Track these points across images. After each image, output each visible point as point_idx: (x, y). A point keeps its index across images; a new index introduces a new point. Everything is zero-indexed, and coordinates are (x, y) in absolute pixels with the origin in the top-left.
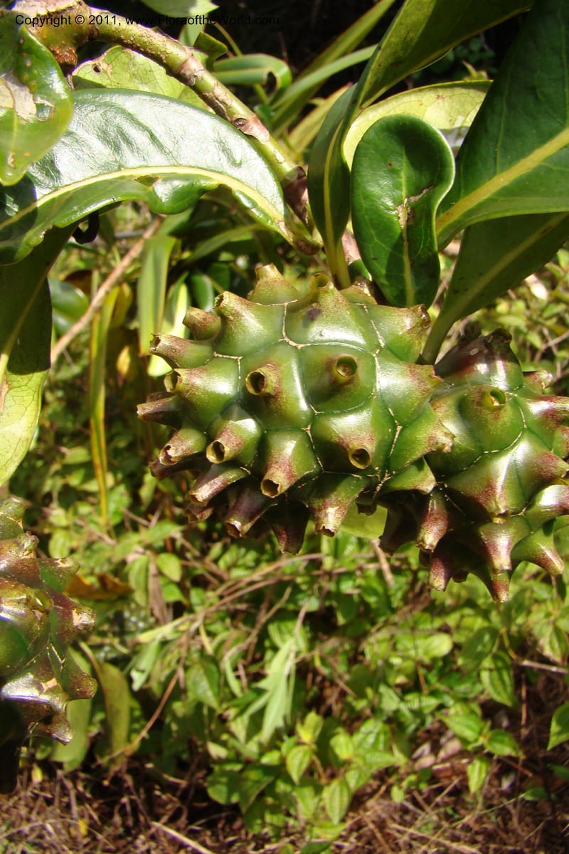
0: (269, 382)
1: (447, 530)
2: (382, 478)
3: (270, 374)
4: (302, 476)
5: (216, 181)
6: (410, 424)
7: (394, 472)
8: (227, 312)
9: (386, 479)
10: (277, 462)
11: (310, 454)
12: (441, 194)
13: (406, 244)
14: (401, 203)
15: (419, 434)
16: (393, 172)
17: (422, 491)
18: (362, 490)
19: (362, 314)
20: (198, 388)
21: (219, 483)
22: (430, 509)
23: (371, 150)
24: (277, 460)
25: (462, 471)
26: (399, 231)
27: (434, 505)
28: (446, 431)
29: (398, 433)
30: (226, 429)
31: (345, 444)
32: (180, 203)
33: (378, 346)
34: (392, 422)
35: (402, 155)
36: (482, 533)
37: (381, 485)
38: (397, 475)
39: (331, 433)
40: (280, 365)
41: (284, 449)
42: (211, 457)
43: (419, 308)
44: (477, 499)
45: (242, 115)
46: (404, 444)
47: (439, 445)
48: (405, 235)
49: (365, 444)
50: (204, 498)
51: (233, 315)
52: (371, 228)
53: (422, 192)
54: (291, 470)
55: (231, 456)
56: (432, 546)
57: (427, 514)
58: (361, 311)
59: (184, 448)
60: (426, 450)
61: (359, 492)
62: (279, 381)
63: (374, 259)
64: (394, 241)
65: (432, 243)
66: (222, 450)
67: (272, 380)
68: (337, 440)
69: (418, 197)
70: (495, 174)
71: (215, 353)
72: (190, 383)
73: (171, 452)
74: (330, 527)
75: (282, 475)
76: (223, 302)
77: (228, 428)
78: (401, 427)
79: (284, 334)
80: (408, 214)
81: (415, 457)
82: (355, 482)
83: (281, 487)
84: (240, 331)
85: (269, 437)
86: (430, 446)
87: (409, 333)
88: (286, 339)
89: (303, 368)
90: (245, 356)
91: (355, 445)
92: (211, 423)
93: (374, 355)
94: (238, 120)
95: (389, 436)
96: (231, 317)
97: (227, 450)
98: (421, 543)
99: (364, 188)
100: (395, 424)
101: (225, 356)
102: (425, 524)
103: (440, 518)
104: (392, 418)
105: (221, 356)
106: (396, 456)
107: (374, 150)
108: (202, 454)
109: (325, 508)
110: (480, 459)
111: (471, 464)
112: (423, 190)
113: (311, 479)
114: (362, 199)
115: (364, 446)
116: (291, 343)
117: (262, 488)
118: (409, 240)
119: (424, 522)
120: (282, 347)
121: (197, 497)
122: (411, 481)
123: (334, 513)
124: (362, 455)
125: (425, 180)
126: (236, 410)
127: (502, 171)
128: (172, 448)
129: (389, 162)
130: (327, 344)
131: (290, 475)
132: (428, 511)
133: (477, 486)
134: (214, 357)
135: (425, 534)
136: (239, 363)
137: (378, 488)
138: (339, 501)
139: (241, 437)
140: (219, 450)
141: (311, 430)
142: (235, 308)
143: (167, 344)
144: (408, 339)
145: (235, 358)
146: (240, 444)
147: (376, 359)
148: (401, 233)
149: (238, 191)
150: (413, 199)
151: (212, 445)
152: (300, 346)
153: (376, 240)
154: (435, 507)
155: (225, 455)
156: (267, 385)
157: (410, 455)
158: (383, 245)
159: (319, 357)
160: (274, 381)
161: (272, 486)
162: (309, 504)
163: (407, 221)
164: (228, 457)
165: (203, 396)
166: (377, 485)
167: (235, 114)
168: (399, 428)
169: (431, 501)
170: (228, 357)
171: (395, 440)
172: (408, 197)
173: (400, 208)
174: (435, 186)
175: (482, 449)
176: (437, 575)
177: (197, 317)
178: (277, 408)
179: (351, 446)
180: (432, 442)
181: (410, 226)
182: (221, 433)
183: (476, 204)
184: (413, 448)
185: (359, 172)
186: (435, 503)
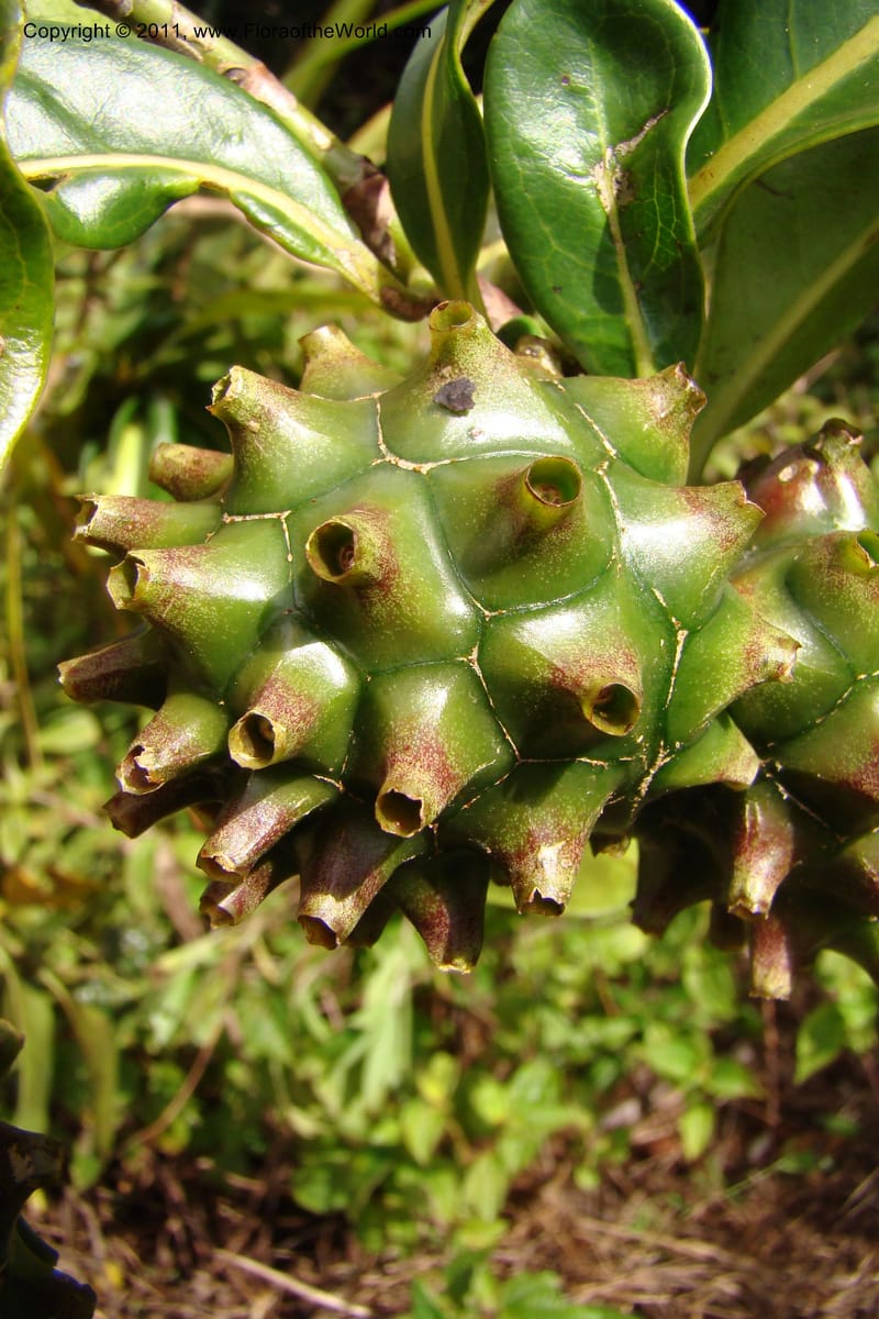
0: (364, 543)
1: (791, 865)
2: (652, 764)
3: (365, 525)
4: (471, 776)
5: (191, 176)
6: (704, 623)
7: (678, 745)
8: (242, 412)
9: (659, 763)
10: (408, 748)
11: (486, 721)
12: (689, 119)
13: (620, 247)
14: (600, 158)
15: (725, 647)
16: (575, 94)
17: (736, 783)
18: (609, 795)
19: (553, 394)
20: (190, 592)
21: (272, 822)
22: (748, 825)
23: (522, 50)
24: (406, 742)
25: (814, 726)
26: (602, 221)
27: (757, 814)
28: (778, 634)
29: (679, 648)
30: (270, 683)
31: (569, 683)
32: (119, 224)
33: (604, 455)
34: (664, 620)
35: (588, 57)
36: (865, 861)
37: (649, 779)
38: (684, 749)
39: (529, 661)
40: (385, 512)
41: (419, 714)
42: (243, 756)
43: (677, 370)
44: (856, 783)
45: (234, 63)
46: (697, 672)
47: (771, 667)
48: (615, 229)
49: (619, 673)
50: (239, 862)
51: (257, 418)
52: (541, 222)
53: (642, 129)
54: (444, 765)
55: (291, 746)
56: (763, 904)
57: (743, 837)
58: (549, 389)
59: (177, 746)
60: (742, 683)
61: (603, 802)
62: (390, 544)
63: (555, 289)
64: (595, 244)
65: (682, 230)
66: (267, 735)
67: (370, 541)
68: (548, 674)
69: (633, 143)
70: (791, 79)
71: (226, 516)
72: (171, 581)
73: (144, 761)
74: (549, 892)
75: (427, 777)
76: (232, 387)
77: (276, 680)
78: (686, 632)
79: (383, 447)
80: (618, 182)
81: (721, 703)
82: (594, 777)
83: (428, 808)
84: (278, 453)
85: (380, 691)
86: (750, 673)
87: (662, 427)
88: (390, 458)
89: (442, 513)
90: (296, 507)
91: (597, 679)
92: (233, 678)
93: (600, 472)
94: (229, 72)
95: (662, 657)
96: (254, 425)
97: (280, 731)
98: (740, 902)
99: (516, 134)
100: (672, 625)
101: (248, 518)
102: (742, 859)
103: (772, 840)
104: (664, 613)
105: (239, 519)
106: (681, 704)
107: (527, 49)
108: (222, 755)
109: (533, 850)
110: (850, 695)
111: (832, 710)
112: (645, 121)
113: (491, 784)
114: (515, 157)
115: (620, 679)
116: (403, 464)
117: (379, 815)
118: (625, 239)
119: (739, 854)
120: (381, 476)
121: (220, 862)
122: (712, 762)
123: (555, 858)
124: (615, 701)
125: (645, 104)
126: (289, 631)
127: (806, 71)
128: (147, 749)
129: (563, 75)
130: (488, 455)
131: (444, 777)
132: (745, 828)
133: (851, 755)
134: (224, 525)
135: (745, 880)
136: (285, 526)
137: (644, 787)
138: (565, 829)
139: (310, 698)
140: (259, 735)
141: (479, 660)
142: (262, 403)
143: (113, 513)
144: (662, 441)
145: (274, 516)
146: (310, 713)
147: (606, 479)
148: (608, 225)
149: (242, 193)
150: (623, 148)
151: (239, 724)
152: (425, 468)
153: (555, 245)
154: (760, 818)
155: (277, 745)
156: (361, 552)
157: (712, 697)
158: (573, 257)
159: (476, 484)
160: (378, 543)
161: (405, 808)
162: (493, 844)
163: (618, 197)
164: (283, 749)
165: (204, 610)
166: (640, 780)
167: (221, 61)
168: (682, 635)
169: (747, 807)
170: (257, 517)
171: (676, 665)
172: (613, 145)
173: (598, 171)
174: (671, 108)
175: (853, 674)
176: (770, 966)
177: (179, 460)
178: (390, 614)
179: (586, 684)
180: (753, 663)
181: (624, 207)
182: (260, 694)
183: (760, 144)
184: (718, 681)
185: (503, 99)
186: (758, 808)
